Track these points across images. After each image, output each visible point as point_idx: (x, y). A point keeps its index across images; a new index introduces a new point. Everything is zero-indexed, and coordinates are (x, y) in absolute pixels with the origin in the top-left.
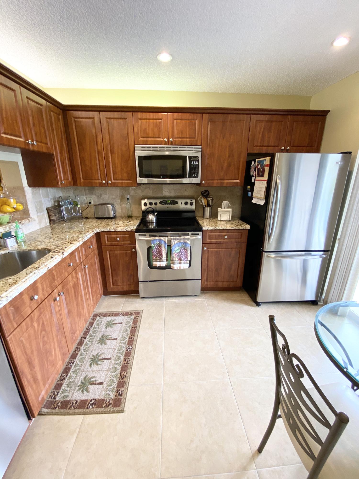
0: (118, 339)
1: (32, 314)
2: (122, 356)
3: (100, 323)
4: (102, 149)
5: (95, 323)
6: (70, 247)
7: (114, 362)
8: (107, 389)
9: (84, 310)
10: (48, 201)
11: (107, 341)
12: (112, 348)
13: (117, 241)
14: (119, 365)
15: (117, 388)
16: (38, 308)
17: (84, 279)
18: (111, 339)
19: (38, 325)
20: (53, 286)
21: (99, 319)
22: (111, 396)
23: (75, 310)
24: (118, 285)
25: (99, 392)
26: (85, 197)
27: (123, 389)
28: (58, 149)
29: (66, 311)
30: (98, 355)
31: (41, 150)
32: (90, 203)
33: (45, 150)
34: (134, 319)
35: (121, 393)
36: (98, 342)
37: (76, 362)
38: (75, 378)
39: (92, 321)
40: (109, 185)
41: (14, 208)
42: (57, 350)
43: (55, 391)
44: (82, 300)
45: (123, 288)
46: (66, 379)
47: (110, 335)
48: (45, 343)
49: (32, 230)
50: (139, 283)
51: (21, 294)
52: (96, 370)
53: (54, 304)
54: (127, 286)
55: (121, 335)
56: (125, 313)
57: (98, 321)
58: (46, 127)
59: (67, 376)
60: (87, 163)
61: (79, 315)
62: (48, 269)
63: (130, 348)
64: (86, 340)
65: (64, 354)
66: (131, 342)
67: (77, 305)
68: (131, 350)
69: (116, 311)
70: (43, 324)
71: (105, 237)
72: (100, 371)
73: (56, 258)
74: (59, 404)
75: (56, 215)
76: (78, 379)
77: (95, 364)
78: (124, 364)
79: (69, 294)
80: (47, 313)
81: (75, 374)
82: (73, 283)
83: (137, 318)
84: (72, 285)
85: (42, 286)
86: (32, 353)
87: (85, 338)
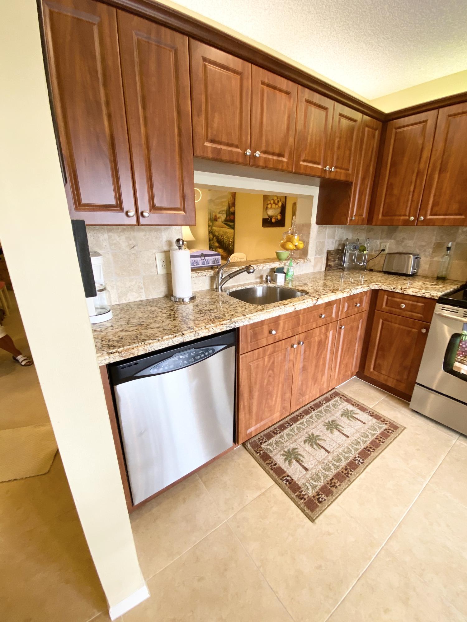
0: (349, 438)
1: (266, 347)
2: (345, 461)
3: (338, 405)
4: (425, 168)
5: (332, 401)
6: (328, 295)
7: (331, 459)
8: (309, 480)
9: (323, 377)
10: (333, 242)
11: (335, 430)
12: (336, 443)
13: (401, 309)
14: (335, 468)
15: (319, 489)
16: (273, 344)
17: (336, 341)
18: (341, 432)
19: (269, 361)
20: (295, 331)
21: (338, 400)
22: (309, 491)
23: (311, 370)
24: (381, 374)
25: (299, 475)
26: (378, 242)
27: (325, 498)
28: (360, 175)
29: (301, 365)
30: (318, 438)
31: (338, 178)
32: (383, 250)
33: (343, 178)
34: (384, 430)
35: (321, 499)
36: (326, 424)
37: (294, 427)
38: (285, 441)
39: (330, 398)
40: (419, 224)
41: (296, 246)
42: (279, 399)
43: (264, 437)
44: (324, 364)
45: (387, 380)
46: (278, 435)
47: (342, 427)
48: (269, 383)
49: (304, 272)
50: (416, 385)
51: (262, 323)
52: (308, 450)
53: (290, 350)
54: (395, 381)
55: (356, 437)
56: (376, 415)
57: (336, 401)
58: (353, 149)
59: (280, 433)
60: (396, 192)
61: (315, 380)
62: (295, 310)
63: (359, 461)
64: (313, 413)
65: (284, 408)
66: (365, 454)
67: (316, 366)
68: (360, 463)
69: (365, 405)
70: (273, 363)
71: (383, 297)
72: (311, 455)
73: (307, 302)
74: (262, 452)
75: (336, 261)
76: (288, 445)
77: (310, 444)
78: (343, 472)
79: (310, 349)
80: (280, 354)
81: (288, 437)
82: (320, 339)
83: (390, 432)
84: (316, 341)
85: (284, 324)
86: (255, 383)
87: (314, 410)
